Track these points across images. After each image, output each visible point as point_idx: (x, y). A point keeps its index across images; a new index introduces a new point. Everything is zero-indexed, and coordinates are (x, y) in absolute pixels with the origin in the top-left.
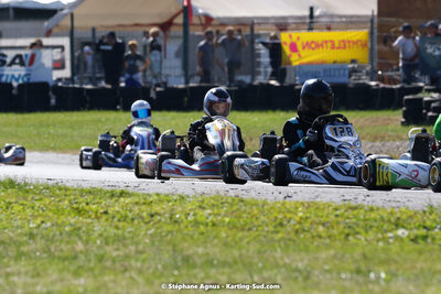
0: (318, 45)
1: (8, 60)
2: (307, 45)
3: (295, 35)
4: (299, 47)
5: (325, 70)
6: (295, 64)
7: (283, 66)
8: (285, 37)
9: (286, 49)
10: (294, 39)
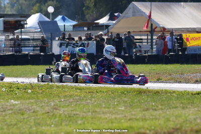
0: (197, 39)
1: (79, 45)
2: (192, 39)
3: (188, 35)
4: (190, 40)
5: (198, 48)
6: (188, 46)
7: (184, 47)
8: (184, 36)
9: (185, 40)
10: (188, 36)
